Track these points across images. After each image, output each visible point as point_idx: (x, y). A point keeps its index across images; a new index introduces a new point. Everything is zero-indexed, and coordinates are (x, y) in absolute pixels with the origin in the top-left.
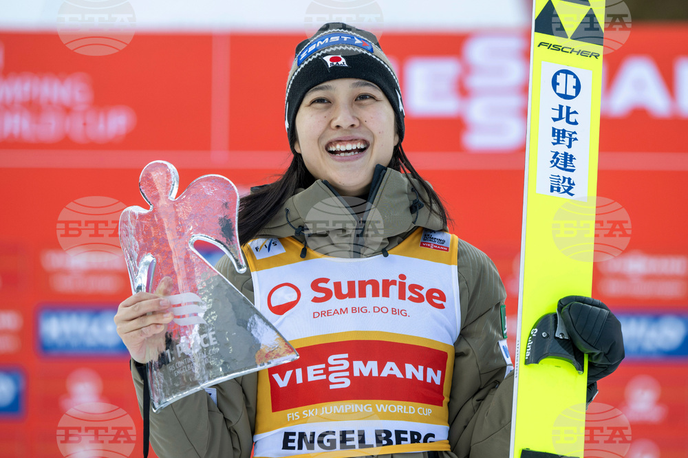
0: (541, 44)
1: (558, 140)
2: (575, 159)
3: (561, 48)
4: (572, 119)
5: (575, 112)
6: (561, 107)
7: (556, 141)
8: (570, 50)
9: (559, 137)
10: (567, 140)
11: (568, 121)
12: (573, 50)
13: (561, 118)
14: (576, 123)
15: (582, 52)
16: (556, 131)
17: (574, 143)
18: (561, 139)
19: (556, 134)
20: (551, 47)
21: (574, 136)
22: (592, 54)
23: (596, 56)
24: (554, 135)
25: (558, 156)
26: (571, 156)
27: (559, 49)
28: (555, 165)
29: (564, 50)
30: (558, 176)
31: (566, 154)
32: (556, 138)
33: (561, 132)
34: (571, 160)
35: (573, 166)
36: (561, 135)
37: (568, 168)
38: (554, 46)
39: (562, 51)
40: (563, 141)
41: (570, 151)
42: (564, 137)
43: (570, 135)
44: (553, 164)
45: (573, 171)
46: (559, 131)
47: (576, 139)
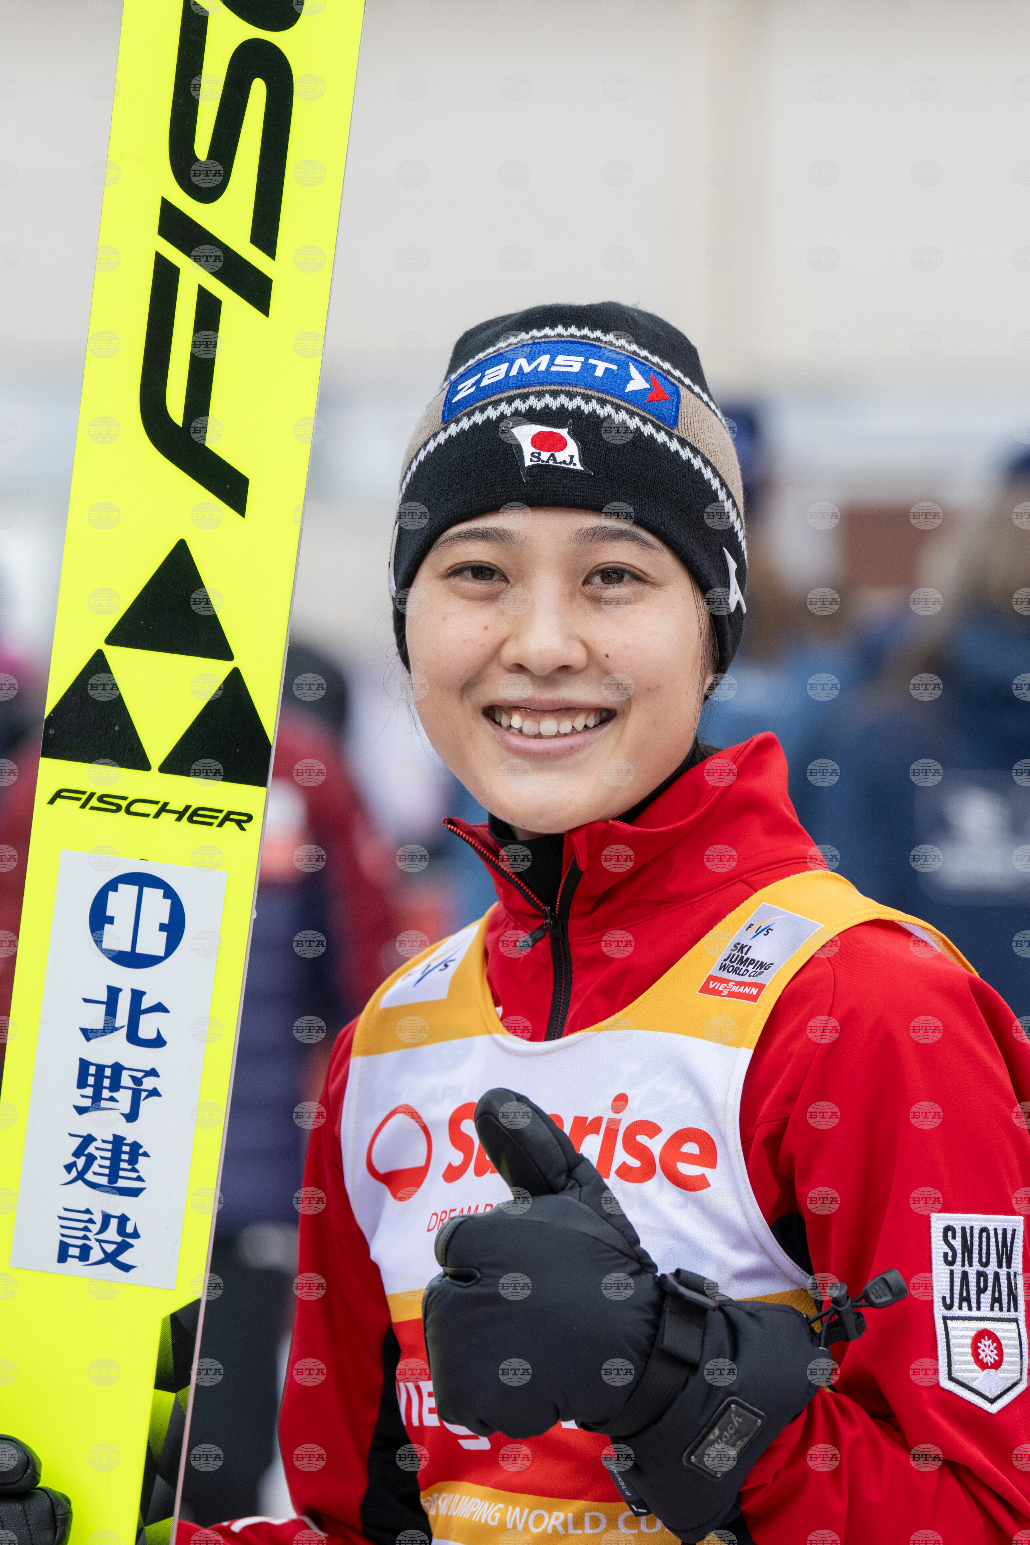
0: (58, 795)
1: (97, 1098)
2: (145, 1154)
3: (124, 804)
4: (146, 1031)
5: (159, 1008)
6: (113, 993)
7: (88, 1103)
8: (153, 809)
9: (98, 1088)
10: (124, 1098)
11: (133, 1037)
12: (164, 808)
13: (110, 1028)
14: (158, 1042)
15: (195, 813)
16: (92, 1070)
17: (146, 1105)
18: (106, 1094)
19: (91, 1080)
20: (94, 802)
21: (149, 1083)
22: (227, 818)
23: (239, 823)
24: (82, 1083)
25: (91, 1149)
26: (135, 1147)
27: (119, 808)
28: (81, 1176)
29: (136, 808)
30: (88, 1211)
31: (118, 1141)
32: (89, 1091)
33: (108, 1072)
34: (133, 1161)
35: (139, 1179)
36: (106, 1083)
37: (121, 1183)
38: (101, 799)
39: (128, 811)
40: (112, 1099)
41: (131, 1132)
42: (116, 1086)
43: (137, 1081)
44: (74, 1173)
45: (135, 1192)
46: (100, 1068)
47: (154, 1093)
